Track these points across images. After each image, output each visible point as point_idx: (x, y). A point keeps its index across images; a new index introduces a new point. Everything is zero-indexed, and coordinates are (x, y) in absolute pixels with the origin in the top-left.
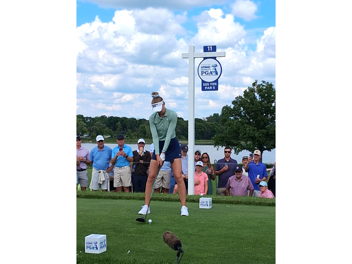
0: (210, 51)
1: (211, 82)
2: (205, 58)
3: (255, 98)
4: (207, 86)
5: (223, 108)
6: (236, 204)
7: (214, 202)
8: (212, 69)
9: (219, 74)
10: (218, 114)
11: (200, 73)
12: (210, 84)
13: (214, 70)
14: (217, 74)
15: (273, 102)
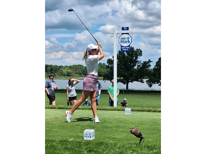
0: (125, 30)
1: (126, 47)
2: (123, 34)
4: (124, 49)
8: (126, 40)
9: (130, 42)
11: (120, 42)
12: (125, 48)
13: (128, 40)
14: (129, 42)
15: (134, 57)
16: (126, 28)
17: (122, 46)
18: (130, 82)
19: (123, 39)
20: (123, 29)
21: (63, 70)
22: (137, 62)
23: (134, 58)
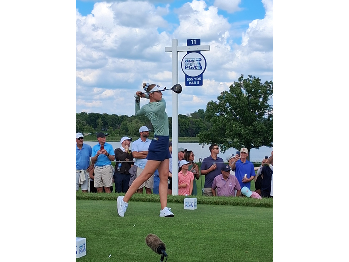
0: (194, 45)
1: (195, 77)
2: (189, 52)
3: (241, 93)
4: (191, 81)
5: (208, 104)
6: (222, 204)
7: (199, 202)
8: (196, 63)
10: (203, 110)
11: (184, 68)
12: (194, 79)
15: (260, 97)
16: (195, 41)
17: (187, 77)
18: (253, 147)
19: (190, 61)
20: (190, 43)
21: (128, 124)
22: (267, 107)
23: (261, 100)
